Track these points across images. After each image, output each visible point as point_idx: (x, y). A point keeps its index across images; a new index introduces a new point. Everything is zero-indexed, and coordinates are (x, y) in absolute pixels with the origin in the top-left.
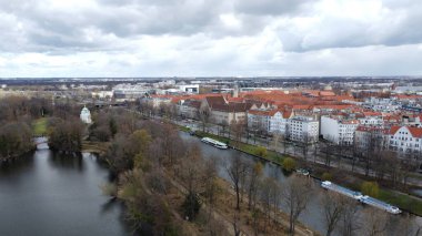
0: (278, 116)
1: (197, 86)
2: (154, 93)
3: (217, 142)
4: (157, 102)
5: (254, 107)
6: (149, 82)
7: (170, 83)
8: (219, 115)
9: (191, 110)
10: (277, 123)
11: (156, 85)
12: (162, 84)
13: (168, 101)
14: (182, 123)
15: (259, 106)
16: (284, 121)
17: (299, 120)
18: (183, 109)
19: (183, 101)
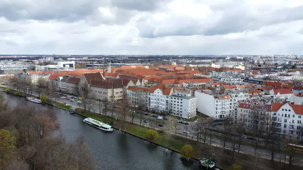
0: (158, 92)
1: (73, 63)
2: (34, 69)
3: (101, 124)
4: (35, 79)
5: (131, 84)
6: (30, 59)
7: (49, 59)
8: (97, 92)
9: (70, 87)
10: (158, 99)
11: (37, 62)
12: (42, 61)
13: (46, 78)
14: (61, 101)
15: (135, 82)
16: (164, 98)
17: (178, 96)
18: (62, 85)
19: (61, 78)
